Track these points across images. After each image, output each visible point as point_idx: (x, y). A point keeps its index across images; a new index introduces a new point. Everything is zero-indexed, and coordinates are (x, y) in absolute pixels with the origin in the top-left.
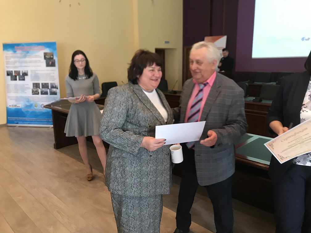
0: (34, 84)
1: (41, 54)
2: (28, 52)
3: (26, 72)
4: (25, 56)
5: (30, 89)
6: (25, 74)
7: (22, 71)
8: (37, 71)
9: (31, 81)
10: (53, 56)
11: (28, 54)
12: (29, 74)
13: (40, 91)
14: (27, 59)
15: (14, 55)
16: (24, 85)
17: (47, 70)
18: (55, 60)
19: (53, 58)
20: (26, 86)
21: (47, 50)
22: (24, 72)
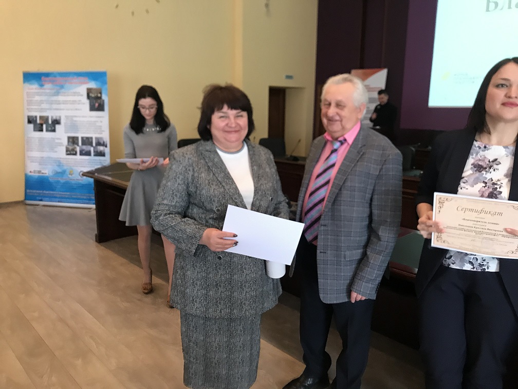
0: (69, 138)
1: (82, 89)
2: (62, 87)
3: (58, 118)
4: (57, 94)
5: (63, 146)
6: (57, 122)
7: (52, 117)
8: (75, 116)
9: (66, 132)
10: (101, 93)
11: (63, 90)
12: (63, 121)
13: (78, 149)
14: (61, 98)
15: (41, 91)
16: (53, 139)
17: (91, 117)
18: (103, 101)
19: (100, 98)
20: (57, 141)
21: (93, 85)
22: (54, 118)
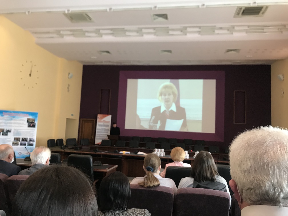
0: (15, 138)
1: (25, 119)
2: (14, 117)
3: (10, 130)
4: (11, 119)
5: (11, 141)
6: (9, 131)
7: (6, 129)
8: (20, 129)
9: (13, 136)
11: (14, 118)
12: (12, 131)
13: (19, 143)
14: (12, 121)
15: (2, 118)
16: (6, 139)
17: (28, 130)
19: (34, 122)
21: (30, 117)
22: (8, 129)
